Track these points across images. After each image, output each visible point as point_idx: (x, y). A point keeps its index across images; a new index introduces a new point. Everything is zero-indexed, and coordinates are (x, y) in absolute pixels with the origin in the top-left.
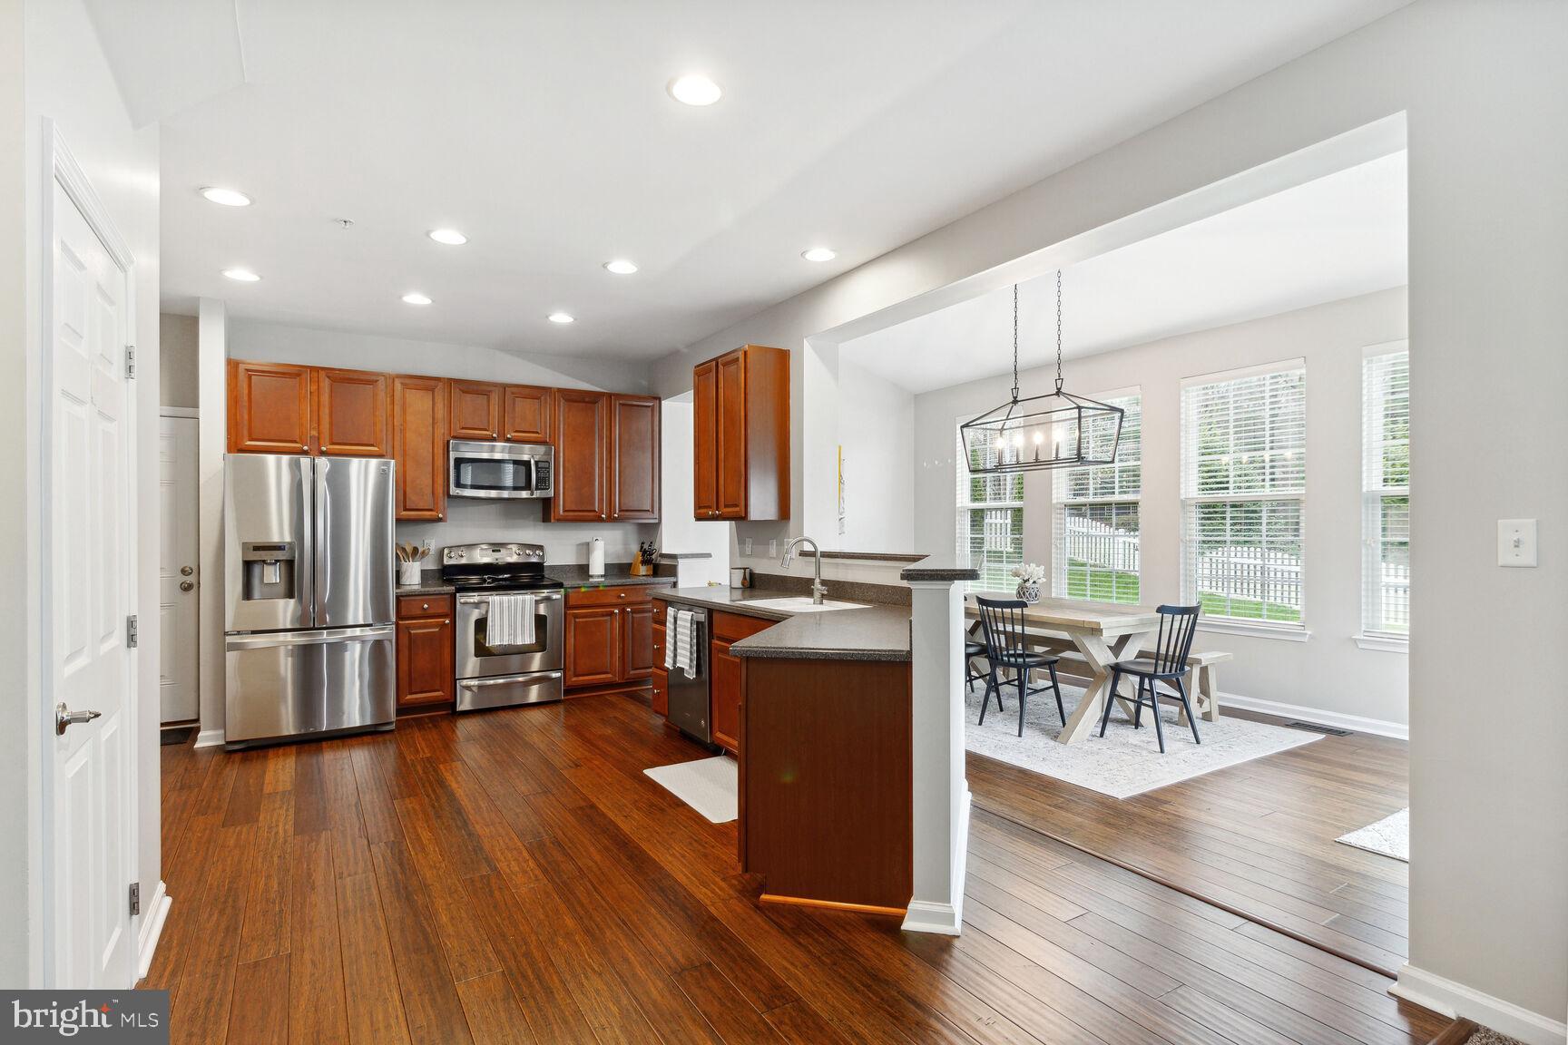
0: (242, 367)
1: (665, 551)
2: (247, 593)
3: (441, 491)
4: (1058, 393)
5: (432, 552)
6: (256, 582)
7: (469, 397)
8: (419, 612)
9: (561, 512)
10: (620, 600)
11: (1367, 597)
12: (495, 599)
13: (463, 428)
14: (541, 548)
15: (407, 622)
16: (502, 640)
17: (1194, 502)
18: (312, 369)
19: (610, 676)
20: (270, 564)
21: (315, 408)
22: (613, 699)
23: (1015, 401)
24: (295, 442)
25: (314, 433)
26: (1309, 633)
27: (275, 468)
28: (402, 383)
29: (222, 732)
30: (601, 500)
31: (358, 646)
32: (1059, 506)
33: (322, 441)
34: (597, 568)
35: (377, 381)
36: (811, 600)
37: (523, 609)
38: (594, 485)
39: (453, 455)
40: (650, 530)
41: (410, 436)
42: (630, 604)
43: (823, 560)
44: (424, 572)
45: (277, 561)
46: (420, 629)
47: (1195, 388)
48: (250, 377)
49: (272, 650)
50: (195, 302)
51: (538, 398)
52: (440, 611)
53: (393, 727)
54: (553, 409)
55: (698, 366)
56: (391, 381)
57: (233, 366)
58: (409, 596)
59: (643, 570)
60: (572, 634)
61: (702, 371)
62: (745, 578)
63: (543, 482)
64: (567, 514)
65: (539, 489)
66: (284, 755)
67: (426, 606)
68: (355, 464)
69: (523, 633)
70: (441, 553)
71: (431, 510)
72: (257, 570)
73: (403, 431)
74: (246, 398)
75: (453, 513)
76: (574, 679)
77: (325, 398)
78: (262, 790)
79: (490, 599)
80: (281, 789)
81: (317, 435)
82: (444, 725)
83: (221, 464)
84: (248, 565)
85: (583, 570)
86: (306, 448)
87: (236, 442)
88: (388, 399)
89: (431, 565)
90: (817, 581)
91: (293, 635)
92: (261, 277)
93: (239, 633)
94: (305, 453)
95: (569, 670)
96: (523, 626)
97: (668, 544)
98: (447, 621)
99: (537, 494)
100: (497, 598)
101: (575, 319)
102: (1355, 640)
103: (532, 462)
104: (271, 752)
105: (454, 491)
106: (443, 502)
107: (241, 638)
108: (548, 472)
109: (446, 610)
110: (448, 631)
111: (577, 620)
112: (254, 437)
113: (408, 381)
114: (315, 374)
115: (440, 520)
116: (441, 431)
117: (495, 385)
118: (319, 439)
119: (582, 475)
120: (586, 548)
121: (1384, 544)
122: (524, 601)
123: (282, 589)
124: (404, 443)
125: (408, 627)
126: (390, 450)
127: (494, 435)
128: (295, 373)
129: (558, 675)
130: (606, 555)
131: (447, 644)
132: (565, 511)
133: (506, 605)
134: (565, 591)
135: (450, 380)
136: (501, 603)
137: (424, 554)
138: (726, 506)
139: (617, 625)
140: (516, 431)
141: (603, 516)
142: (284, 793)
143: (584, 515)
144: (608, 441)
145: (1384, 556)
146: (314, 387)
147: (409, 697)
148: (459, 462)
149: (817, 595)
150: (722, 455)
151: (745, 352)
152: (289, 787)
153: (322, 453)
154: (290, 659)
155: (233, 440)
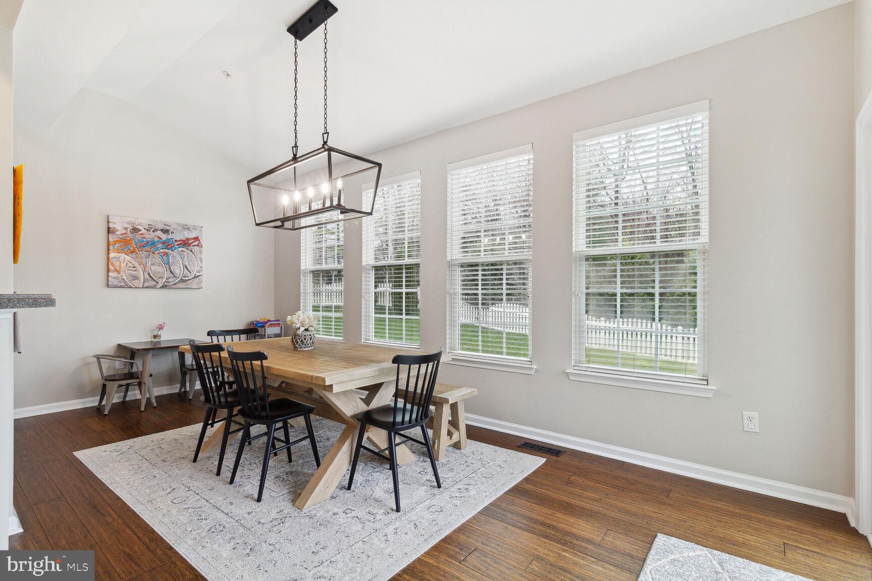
11: (576, 337)
17: (457, 262)
23: (295, 159)
26: (535, 367)
32: (368, 268)
102: (567, 373)
121: (587, 294)
145: (587, 304)
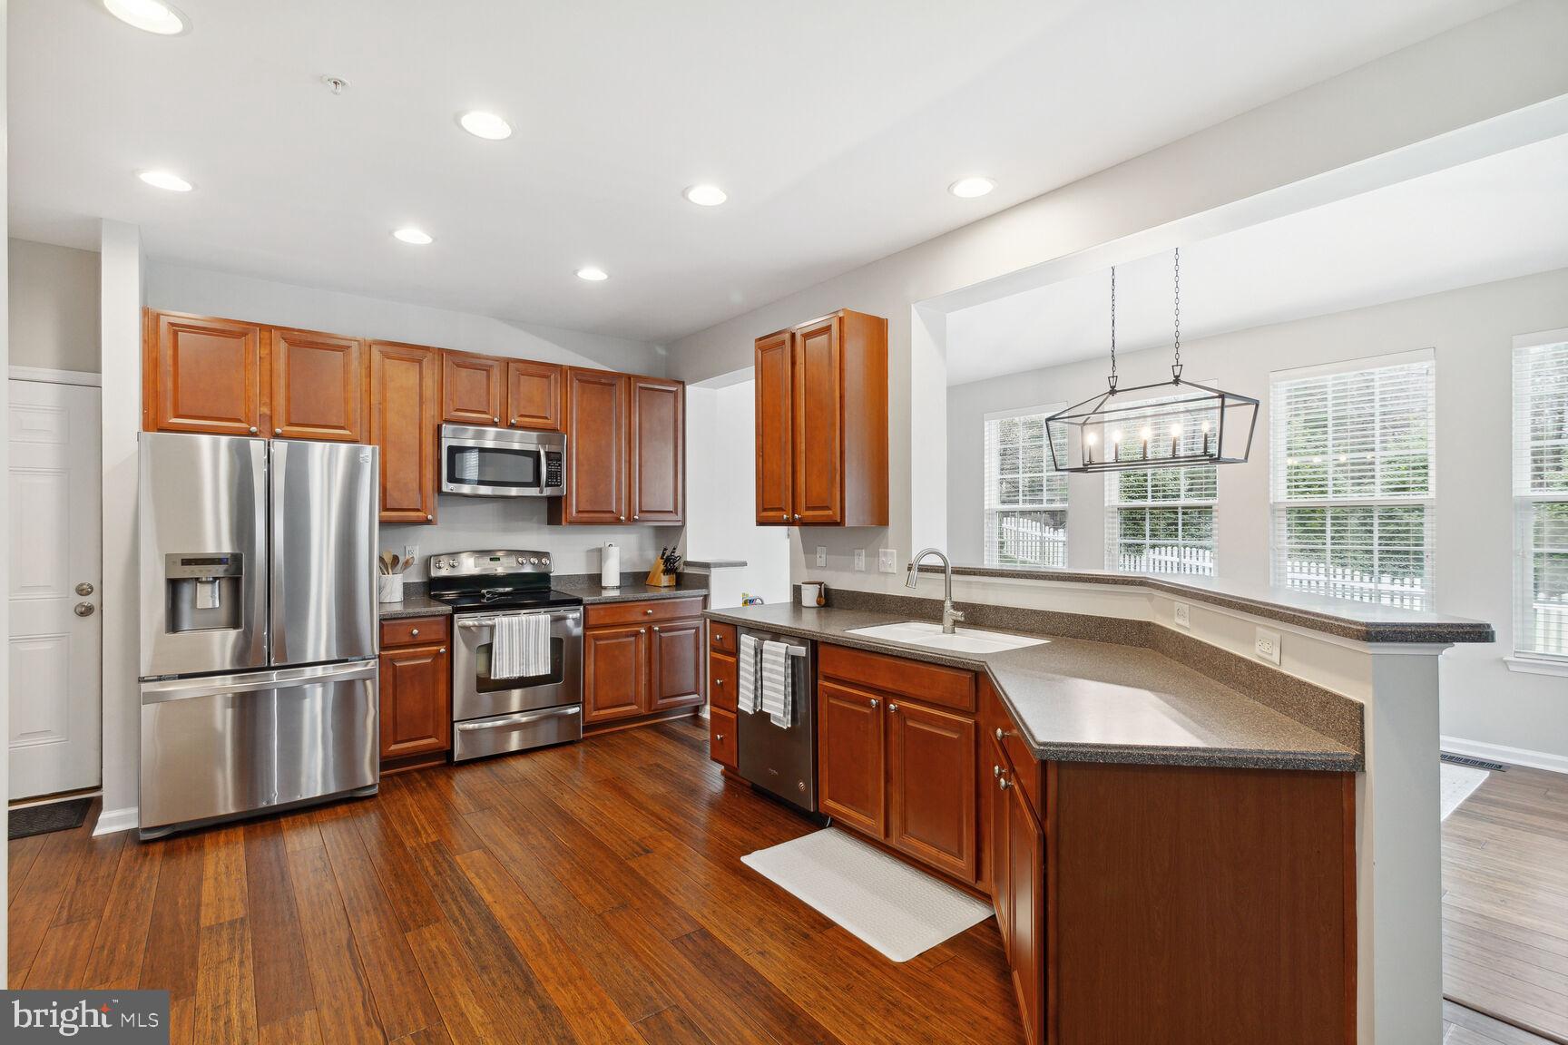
0: (164, 321)
1: (689, 558)
2: (173, 624)
3: (431, 487)
4: (1177, 381)
5: (416, 562)
6: (185, 607)
7: (464, 372)
8: (406, 639)
9: (574, 511)
10: (646, 618)
12: (502, 621)
13: (457, 410)
14: (546, 555)
15: (391, 652)
16: (511, 670)
17: (1283, 507)
18: (263, 327)
19: (635, 707)
20: (207, 582)
21: (267, 378)
22: (642, 735)
23: (1113, 391)
24: (239, 421)
25: (266, 410)
27: (212, 452)
28: (381, 352)
29: (135, 810)
30: (619, 499)
31: (319, 690)
32: (1110, 510)
33: (275, 421)
34: (611, 578)
35: (349, 347)
36: (940, 628)
37: (537, 632)
38: (611, 482)
39: (446, 444)
40: (670, 534)
41: (392, 418)
42: (657, 622)
43: (954, 577)
44: (406, 586)
45: (215, 579)
46: (408, 661)
47: (1285, 383)
48: (175, 334)
49: (205, 701)
50: (94, 226)
51: (548, 377)
52: (433, 637)
53: (375, 791)
54: (564, 390)
55: (760, 339)
56: (367, 348)
57: (150, 320)
58: (395, 619)
59: (665, 580)
60: (592, 659)
61: (767, 345)
62: (820, 595)
63: (554, 478)
64: (580, 515)
65: (551, 486)
66: (227, 843)
67: (415, 631)
68: (318, 450)
69: (537, 662)
70: (427, 564)
71: (418, 510)
72: (186, 591)
73: (382, 412)
74: (169, 361)
75: (444, 514)
76: (594, 713)
77: (281, 365)
78: (197, 919)
79: (497, 620)
80: (227, 916)
81: (268, 413)
82: (441, 781)
83: (133, 445)
84: (174, 585)
85: (595, 580)
86: (254, 429)
87: (155, 419)
88: (363, 370)
89: (415, 577)
90: (948, 604)
91: (235, 678)
92: (195, 186)
93: (160, 679)
94: (254, 435)
95: (589, 703)
96: (536, 653)
97: (694, 549)
98: (442, 650)
99: (547, 492)
100: (505, 620)
101: (610, 277)
102: (1505, 662)
103: (542, 453)
104: (208, 839)
105: (447, 487)
106: (432, 499)
107: (163, 686)
108: (560, 465)
109: (442, 635)
110: (444, 662)
111: (598, 643)
112: (181, 412)
113: (389, 349)
114: (266, 334)
115: (428, 522)
116: (431, 412)
117: (497, 359)
118: (271, 417)
119: (597, 470)
120: (599, 555)
121: (1538, 555)
122: (537, 623)
123: (224, 615)
124: (383, 428)
125: (392, 659)
126: (365, 434)
127: (496, 420)
128: (240, 331)
129: (575, 710)
130: (621, 563)
131: (443, 677)
132: (578, 512)
133: (515, 628)
134: (584, 608)
135: (441, 350)
136: (510, 626)
137: (407, 564)
138: (808, 508)
139: (643, 647)
140: (522, 416)
141: (623, 518)
142: (232, 924)
143: (600, 517)
144: (627, 430)
146: (265, 352)
147: (393, 747)
148: (453, 451)
149: (948, 621)
150: (802, 446)
151: (841, 319)
152: (240, 911)
153: (277, 436)
154: (229, 712)
155: (151, 415)
